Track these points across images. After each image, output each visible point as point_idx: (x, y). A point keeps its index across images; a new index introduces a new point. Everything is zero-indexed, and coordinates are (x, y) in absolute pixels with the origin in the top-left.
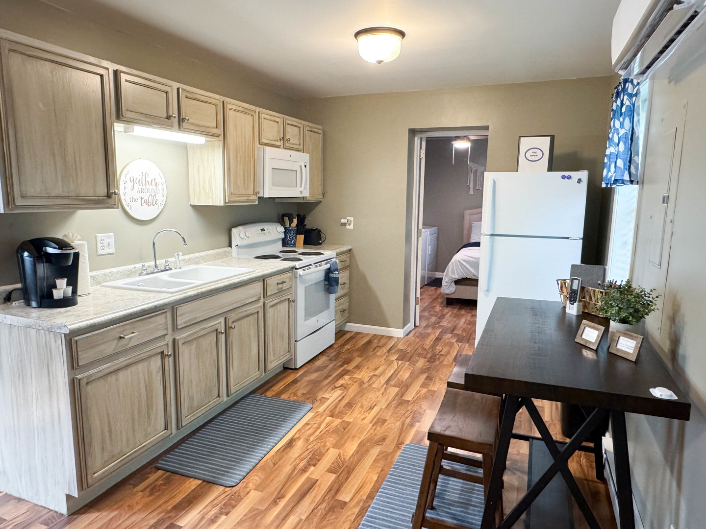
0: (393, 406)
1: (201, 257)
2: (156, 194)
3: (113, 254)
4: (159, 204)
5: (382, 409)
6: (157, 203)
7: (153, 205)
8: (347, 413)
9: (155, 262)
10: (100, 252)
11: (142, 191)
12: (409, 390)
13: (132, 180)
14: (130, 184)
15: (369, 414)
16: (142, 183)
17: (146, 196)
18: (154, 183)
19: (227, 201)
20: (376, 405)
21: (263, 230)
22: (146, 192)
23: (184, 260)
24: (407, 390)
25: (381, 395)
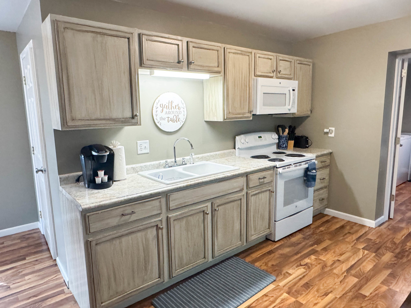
0: (348, 298)
1: (211, 155)
2: (179, 114)
3: (148, 153)
4: (181, 121)
5: (336, 298)
6: (179, 120)
7: (177, 122)
8: (302, 294)
9: (175, 159)
10: (139, 152)
11: (169, 113)
12: (368, 284)
13: (162, 106)
14: (160, 109)
15: (322, 300)
16: (169, 107)
17: (171, 116)
18: (177, 107)
19: (225, 118)
20: (332, 291)
21: (260, 137)
22: (172, 113)
23: (199, 157)
24: (366, 283)
25: (339, 283)
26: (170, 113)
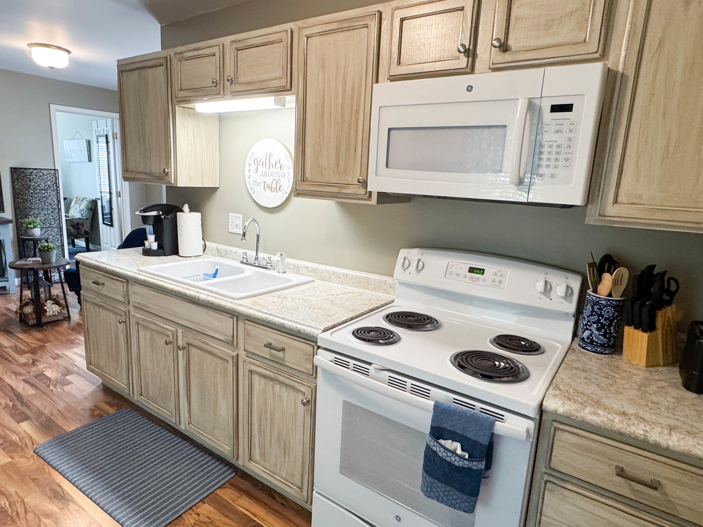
1: (334, 273)
2: (280, 178)
3: (240, 235)
4: (283, 191)
6: (281, 189)
7: (277, 192)
9: (257, 254)
10: (231, 230)
11: (265, 175)
13: (257, 162)
14: (254, 167)
16: (266, 165)
17: (269, 180)
18: (278, 165)
21: (477, 271)
22: (270, 176)
26: (267, 174)
